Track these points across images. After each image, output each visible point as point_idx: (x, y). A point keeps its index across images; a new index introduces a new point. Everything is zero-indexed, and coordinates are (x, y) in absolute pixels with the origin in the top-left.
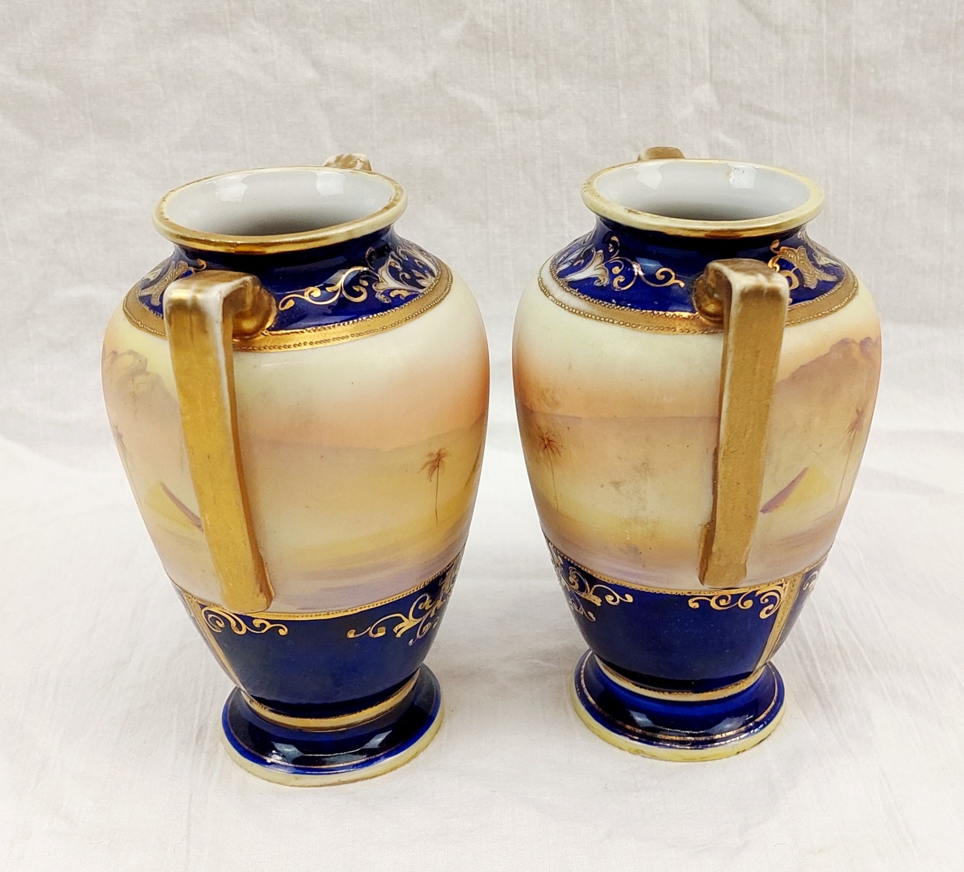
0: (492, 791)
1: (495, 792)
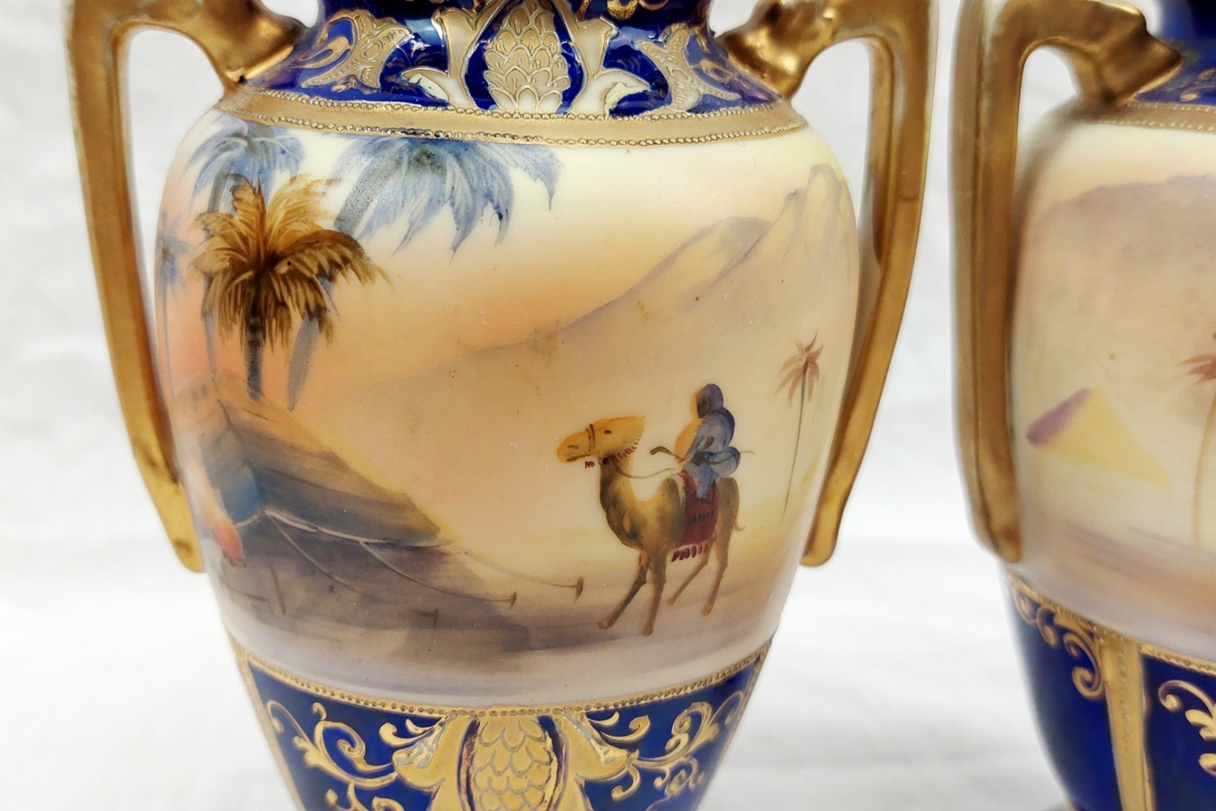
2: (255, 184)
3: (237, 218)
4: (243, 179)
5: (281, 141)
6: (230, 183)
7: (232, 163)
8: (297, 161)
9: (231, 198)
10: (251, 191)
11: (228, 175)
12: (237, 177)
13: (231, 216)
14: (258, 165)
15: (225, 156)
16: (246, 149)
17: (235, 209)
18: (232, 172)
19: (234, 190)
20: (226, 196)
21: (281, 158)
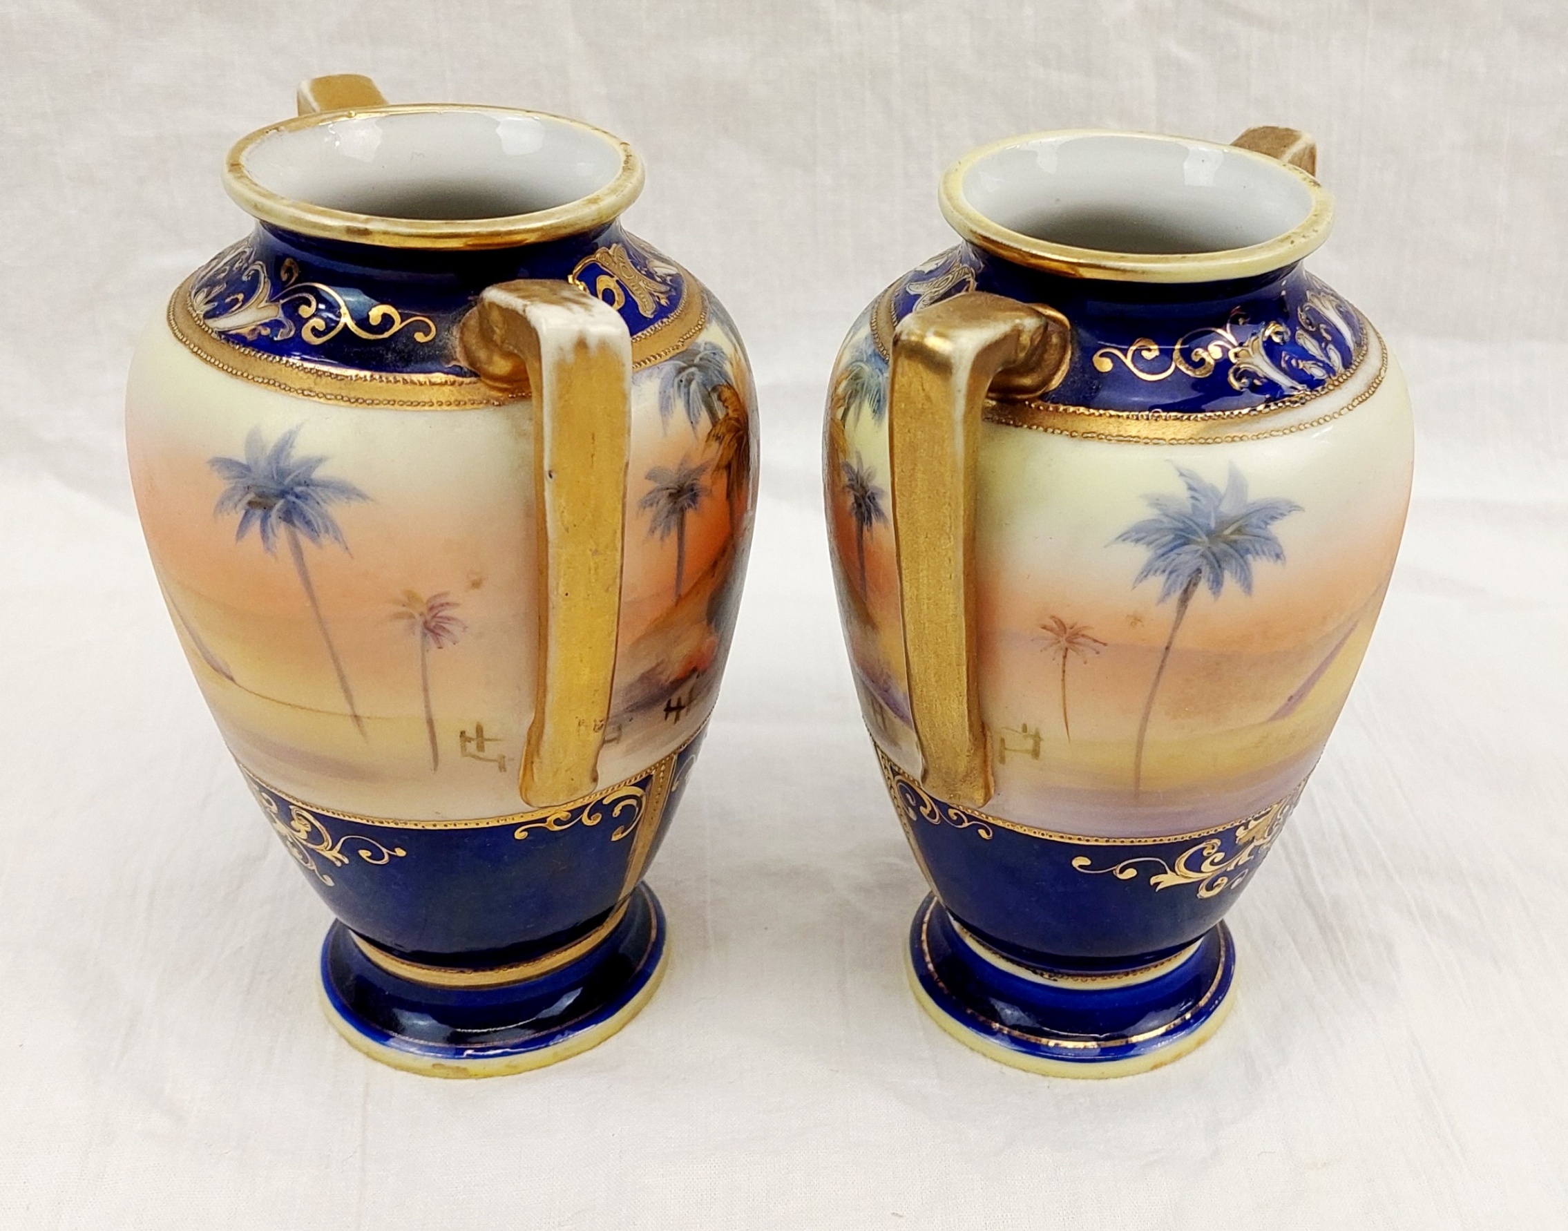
0: (832, 1070)
1: (837, 1071)
2: (725, 384)
3: (731, 414)
4: (718, 387)
5: (705, 349)
6: (714, 396)
7: (705, 385)
8: (723, 353)
9: (721, 404)
10: (726, 389)
11: (709, 393)
12: (714, 389)
13: (727, 414)
14: (716, 372)
15: (694, 386)
16: (700, 371)
17: (727, 407)
18: (710, 390)
19: (719, 398)
20: (717, 405)
21: (717, 358)
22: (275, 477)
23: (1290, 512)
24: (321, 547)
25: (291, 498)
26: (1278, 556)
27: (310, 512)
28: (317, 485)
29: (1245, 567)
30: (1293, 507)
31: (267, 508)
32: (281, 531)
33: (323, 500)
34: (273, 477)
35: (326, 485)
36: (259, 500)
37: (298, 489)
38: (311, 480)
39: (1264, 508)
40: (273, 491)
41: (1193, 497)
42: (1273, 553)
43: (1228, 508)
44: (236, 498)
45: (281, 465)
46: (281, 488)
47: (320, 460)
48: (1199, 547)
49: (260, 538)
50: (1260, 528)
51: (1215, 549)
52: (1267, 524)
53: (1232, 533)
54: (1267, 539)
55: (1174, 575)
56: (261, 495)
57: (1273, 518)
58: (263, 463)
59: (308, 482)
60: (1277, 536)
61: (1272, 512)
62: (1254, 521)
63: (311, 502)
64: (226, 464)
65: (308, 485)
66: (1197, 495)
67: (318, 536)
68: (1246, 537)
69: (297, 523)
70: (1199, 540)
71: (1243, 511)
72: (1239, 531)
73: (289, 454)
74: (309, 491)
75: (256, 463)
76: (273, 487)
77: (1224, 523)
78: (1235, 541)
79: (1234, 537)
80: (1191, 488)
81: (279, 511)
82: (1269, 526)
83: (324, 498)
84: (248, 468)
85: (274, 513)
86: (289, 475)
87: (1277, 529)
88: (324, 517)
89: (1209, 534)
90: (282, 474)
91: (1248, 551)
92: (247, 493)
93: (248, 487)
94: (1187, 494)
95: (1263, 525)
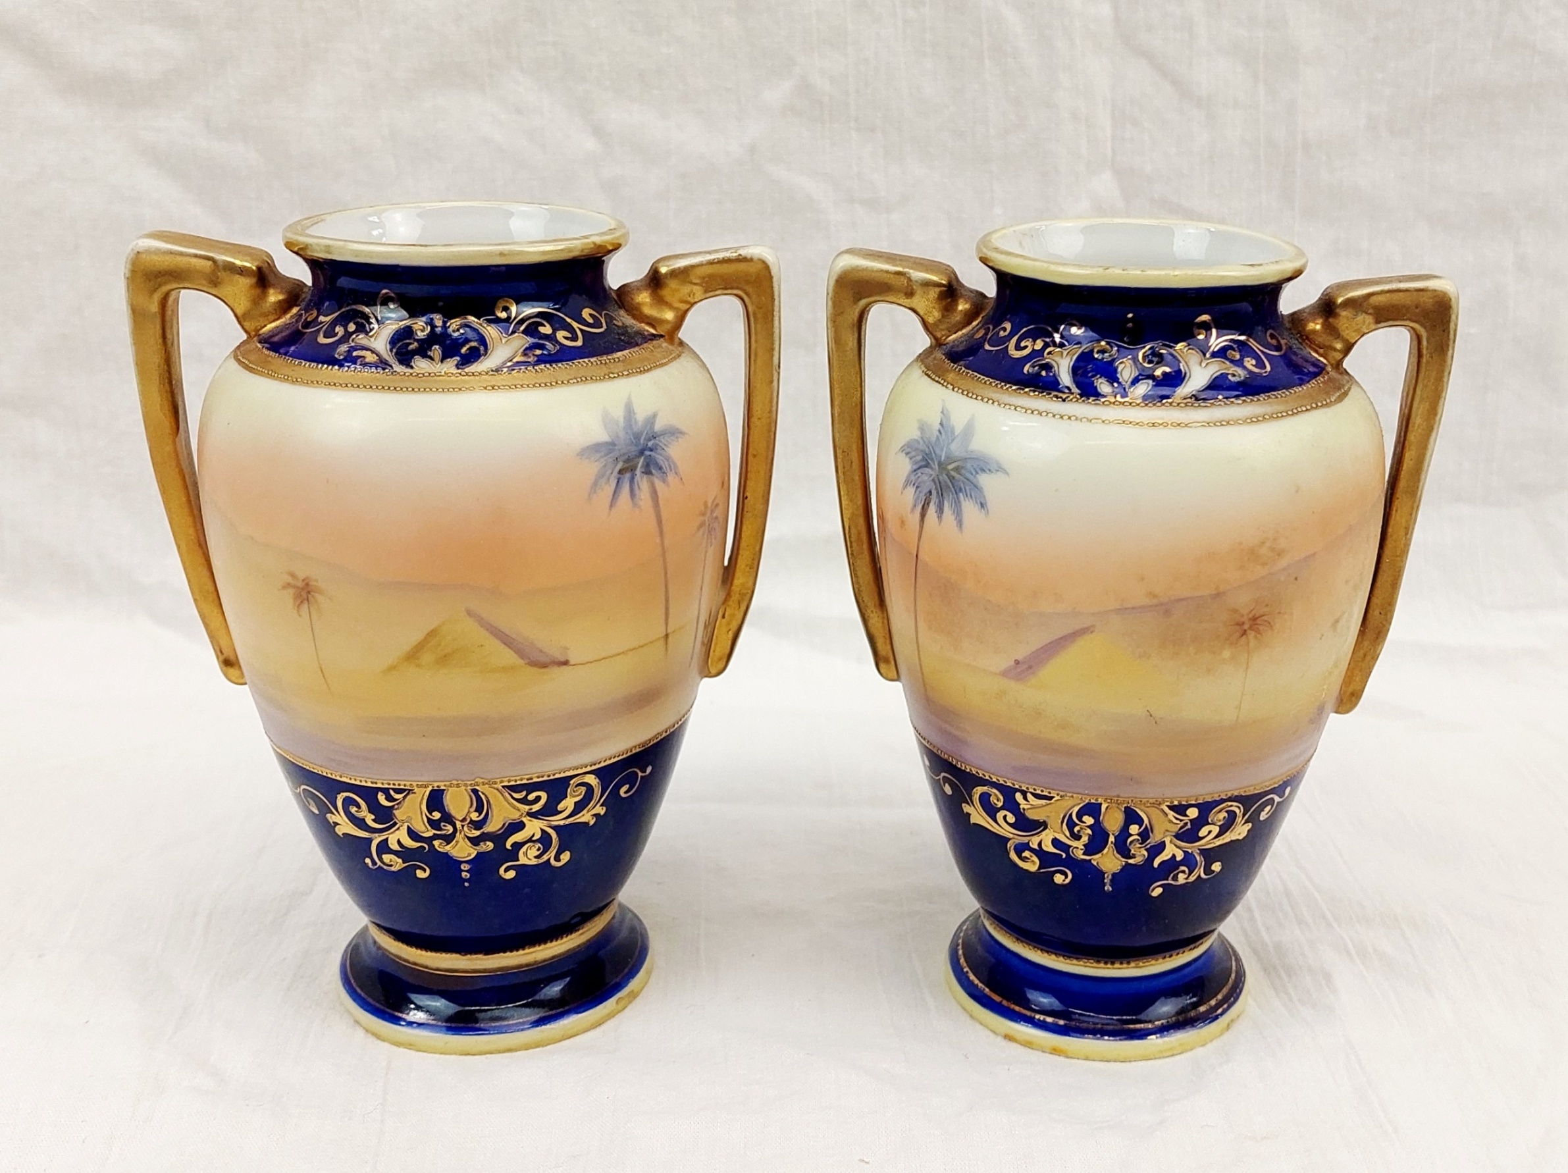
22: (634, 441)
23: (997, 471)
24: (668, 485)
25: (647, 453)
26: (982, 505)
27: (660, 460)
28: (659, 436)
29: (958, 505)
30: (1000, 469)
31: (633, 469)
32: (643, 482)
33: (665, 445)
34: (633, 442)
35: (664, 433)
36: (627, 465)
37: (650, 444)
38: (656, 433)
39: (977, 459)
40: (634, 453)
41: (939, 431)
42: (979, 502)
43: (956, 449)
44: (609, 472)
45: (635, 429)
46: (640, 447)
47: (655, 416)
48: (932, 473)
49: (629, 496)
50: (972, 474)
51: (941, 478)
52: (977, 473)
53: (952, 470)
54: (975, 486)
55: (919, 489)
56: (628, 461)
57: (983, 470)
58: (622, 434)
59: (655, 436)
60: (983, 487)
61: (984, 465)
62: (968, 465)
63: (659, 451)
64: (596, 448)
65: (655, 438)
66: (942, 431)
67: (667, 476)
68: (961, 477)
69: (653, 471)
70: (933, 466)
71: (964, 454)
72: (957, 469)
73: (636, 419)
74: (657, 442)
75: (618, 436)
76: (634, 450)
77: (950, 459)
78: (953, 477)
79: (953, 473)
80: (941, 424)
81: (641, 467)
82: (977, 475)
83: (666, 443)
84: (613, 444)
85: (638, 471)
86: (642, 434)
87: (984, 480)
88: (668, 459)
89: (940, 464)
90: (637, 436)
91: (961, 490)
92: (617, 464)
93: (617, 459)
94: (937, 426)
95: (974, 473)
